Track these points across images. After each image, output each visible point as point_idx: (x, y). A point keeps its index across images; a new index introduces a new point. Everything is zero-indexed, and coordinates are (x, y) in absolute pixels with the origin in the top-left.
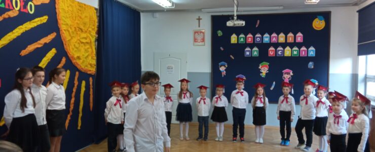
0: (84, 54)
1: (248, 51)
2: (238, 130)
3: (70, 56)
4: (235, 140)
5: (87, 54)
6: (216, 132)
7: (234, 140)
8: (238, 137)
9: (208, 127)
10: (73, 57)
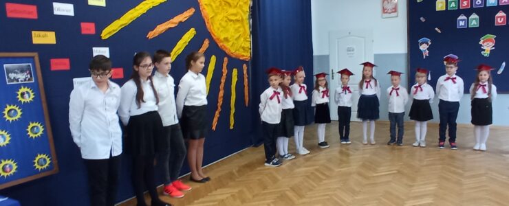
0: (233, 34)
1: (462, 20)
2: (447, 132)
3: (214, 38)
4: (443, 146)
5: (237, 35)
6: (414, 134)
7: (440, 146)
8: (447, 142)
9: (403, 127)
10: (218, 39)
